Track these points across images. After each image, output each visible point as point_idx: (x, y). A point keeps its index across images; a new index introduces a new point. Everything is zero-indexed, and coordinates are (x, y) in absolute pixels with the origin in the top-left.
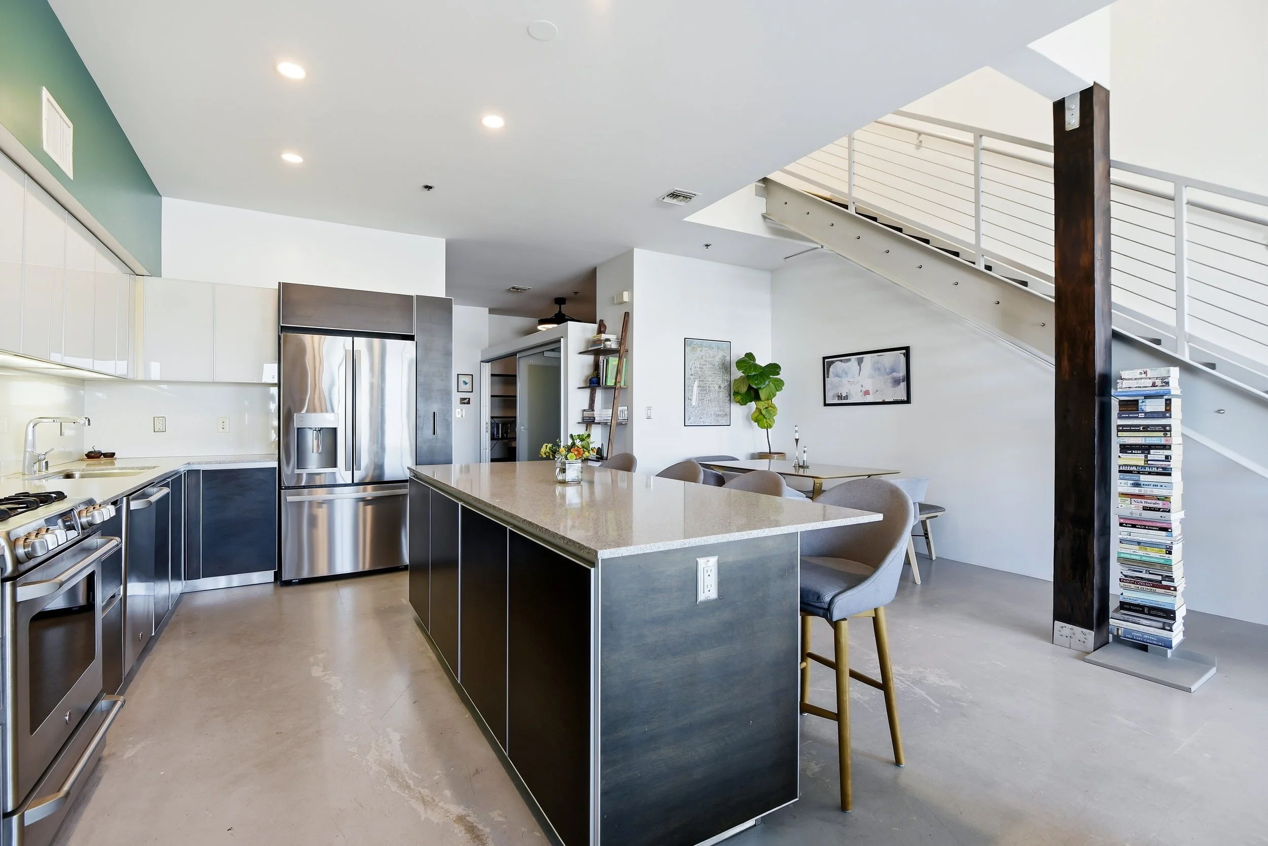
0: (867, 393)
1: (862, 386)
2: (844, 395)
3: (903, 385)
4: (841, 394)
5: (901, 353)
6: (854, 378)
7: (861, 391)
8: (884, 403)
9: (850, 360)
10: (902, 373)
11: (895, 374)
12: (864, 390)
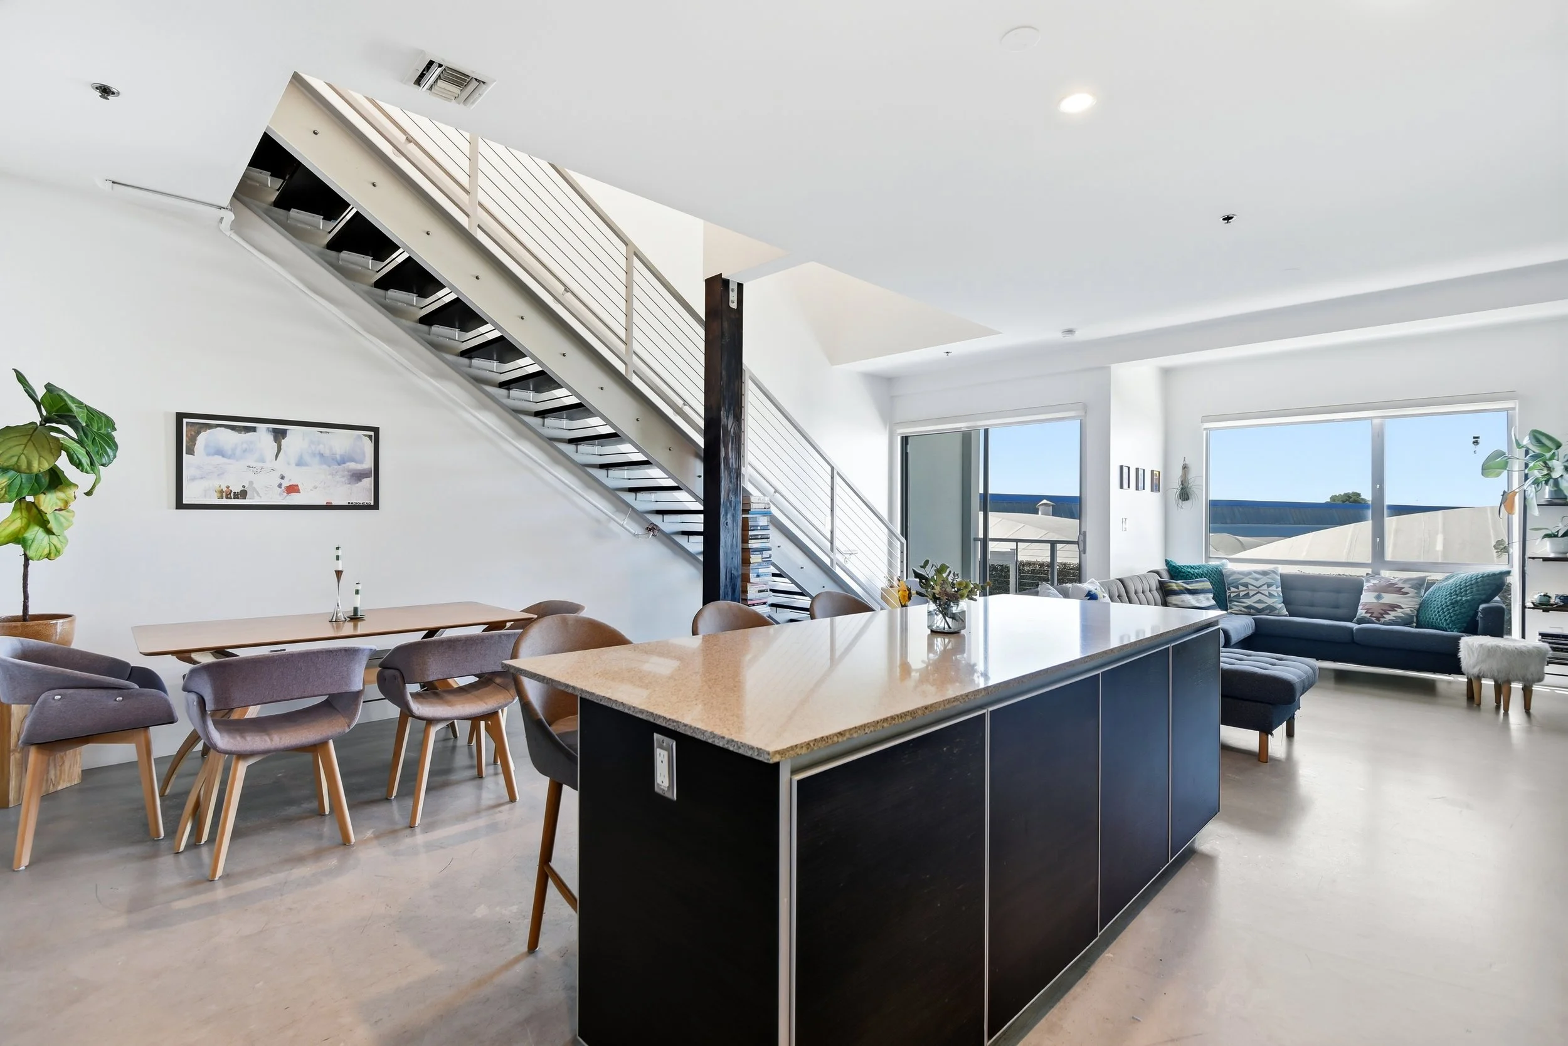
0: (292, 489)
1: (283, 478)
2: (237, 489)
3: (369, 482)
4: (228, 487)
5: (365, 435)
6: (264, 461)
7: (280, 486)
8: (329, 507)
9: (254, 429)
10: (369, 464)
11: (352, 466)
12: (286, 483)
